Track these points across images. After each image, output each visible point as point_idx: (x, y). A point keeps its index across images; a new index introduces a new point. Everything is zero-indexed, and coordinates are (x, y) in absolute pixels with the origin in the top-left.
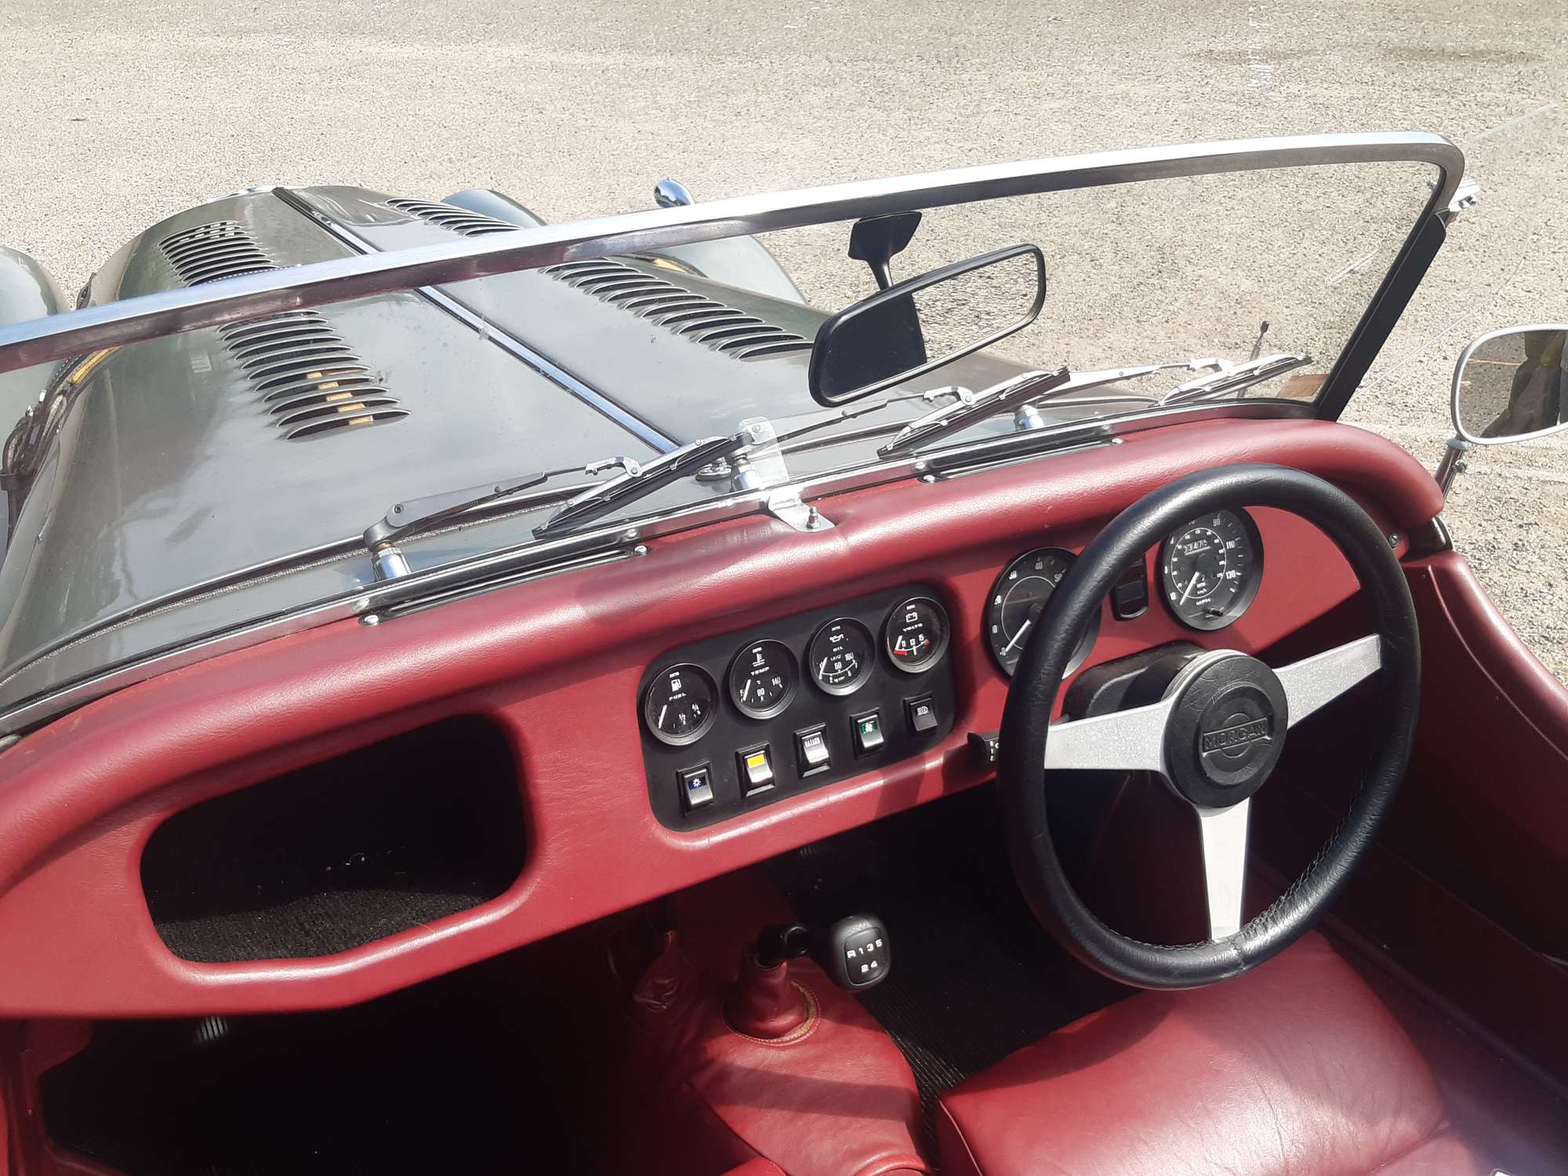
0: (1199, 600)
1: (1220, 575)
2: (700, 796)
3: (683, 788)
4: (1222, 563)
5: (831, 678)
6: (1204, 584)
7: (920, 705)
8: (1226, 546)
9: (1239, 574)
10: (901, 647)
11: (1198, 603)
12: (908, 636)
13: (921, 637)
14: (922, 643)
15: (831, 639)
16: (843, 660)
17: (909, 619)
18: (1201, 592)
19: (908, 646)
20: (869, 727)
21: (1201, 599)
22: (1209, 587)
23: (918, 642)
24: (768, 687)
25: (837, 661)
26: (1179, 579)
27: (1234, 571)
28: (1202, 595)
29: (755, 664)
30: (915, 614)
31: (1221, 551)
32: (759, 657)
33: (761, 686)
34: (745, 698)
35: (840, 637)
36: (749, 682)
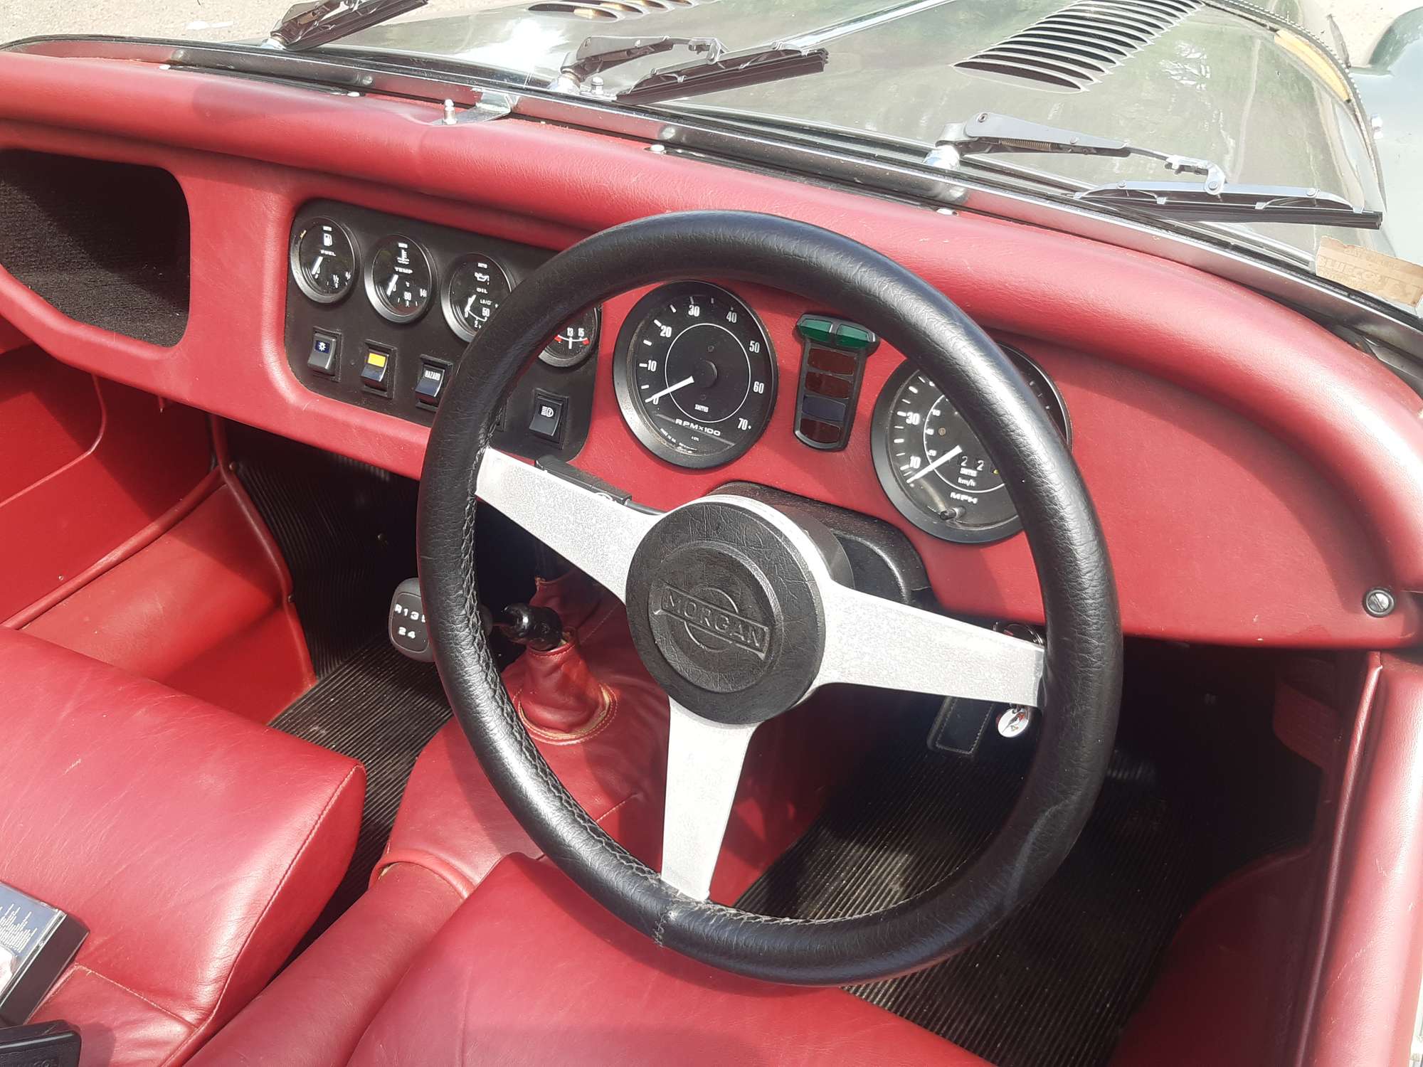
0: (957, 490)
7: (546, 404)
11: (954, 495)
13: (581, 332)
14: (581, 340)
18: (967, 482)
21: (964, 493)
22: (981, 482)
23: (576, 336)
25: (486, 306)
28: (964, 486)
29: (401, 260)
32: (404, 253)
33: (408, 290)
34: (389, 293)
35: (486, 277)
36: (396, 277)
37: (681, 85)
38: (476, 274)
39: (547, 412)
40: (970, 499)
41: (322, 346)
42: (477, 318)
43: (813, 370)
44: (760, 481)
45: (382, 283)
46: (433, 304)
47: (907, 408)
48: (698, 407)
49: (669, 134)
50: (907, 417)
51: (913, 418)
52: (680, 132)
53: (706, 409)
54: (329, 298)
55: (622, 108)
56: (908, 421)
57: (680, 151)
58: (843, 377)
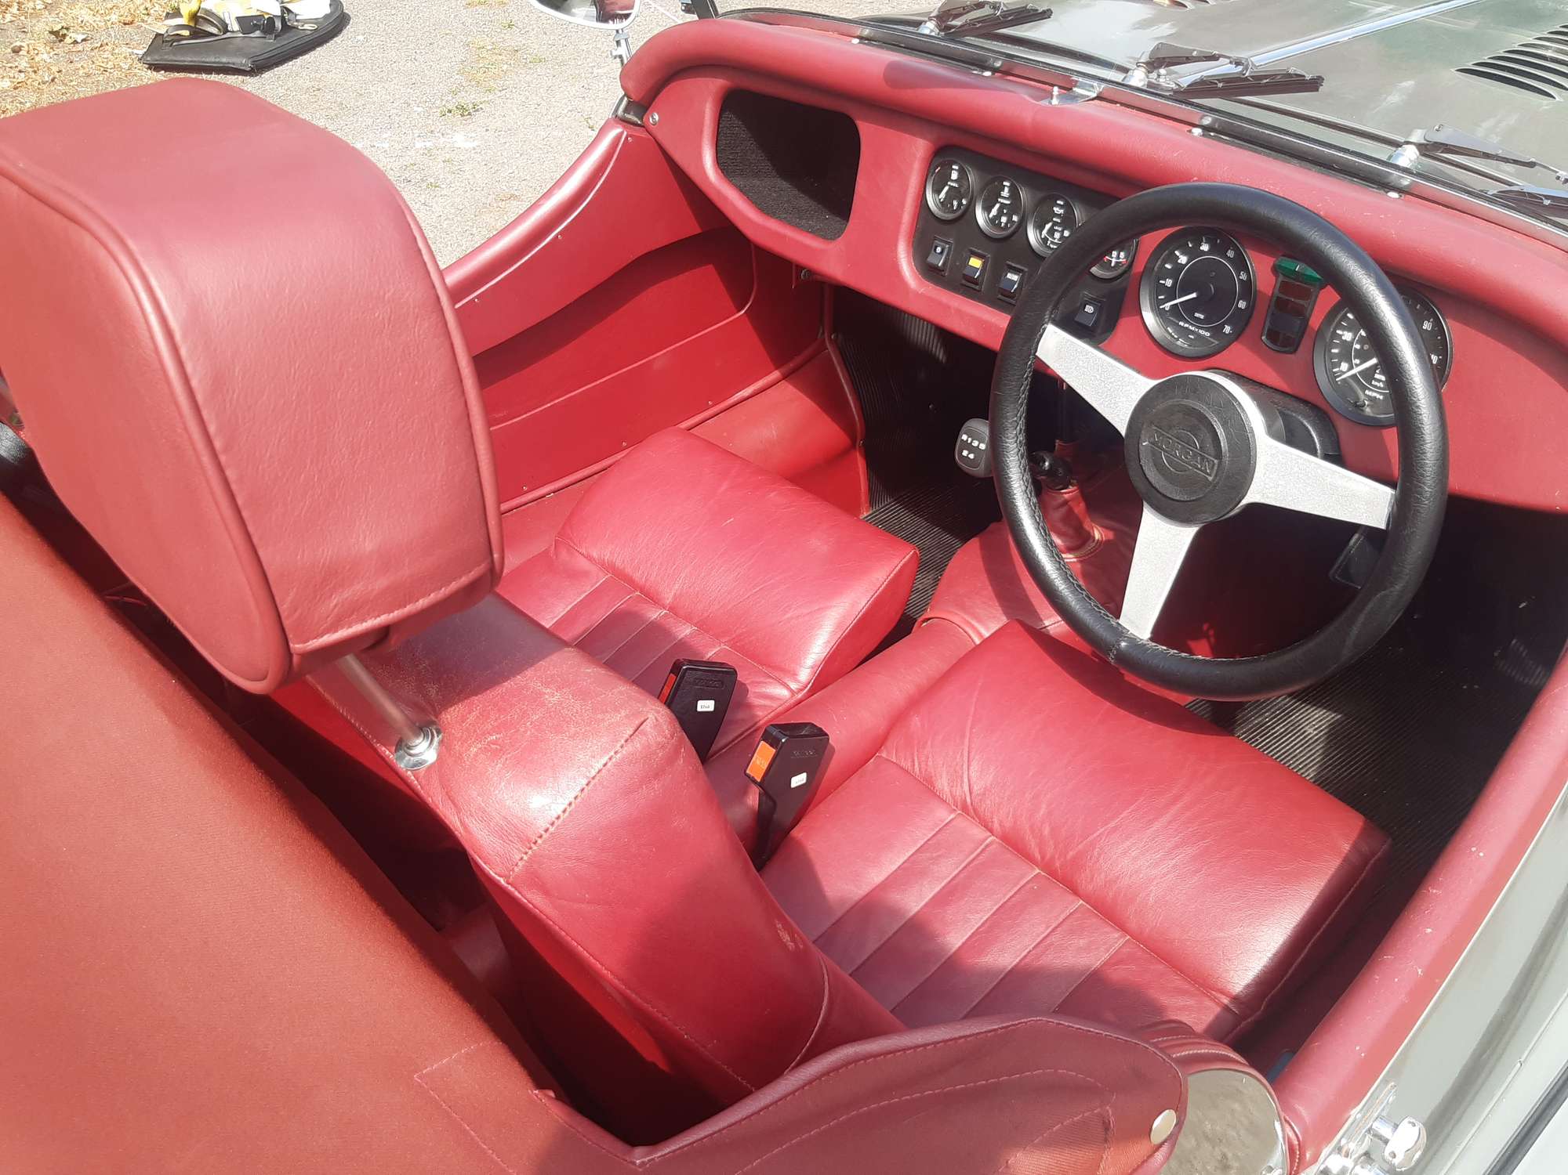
3: (931, 247)
5: (1049, 242)
14: (1121, 260)
18: (1376, 383)
21: (1374, 391)
25: (1057, 230)
29: (1003, 194)
32: (1006, 189)
33: (1005, 215)
34: (991, 216)
35: (1062, 211)
36: (997, 206)
37: (1220, 89)
38: (1055, 209)
39: (1089, 309)
40: (1378, 396)
41: (939, 250)
42: (1050, 239)
43: (1281, 295)
44: (1233, 370)
45: (987, 209)
46: (1022, 227)
47: (1344, 329)
48: (1197, 315)
49: (1207, 121)
50: (1343, 335)
51: (1347, 336)
52: (1215, 121)
53: (1202, 317)
54: (950, 216)
55: (1176, 100)
56: (1343, 338)
57: (1212, 134)
58: (1301, 302)
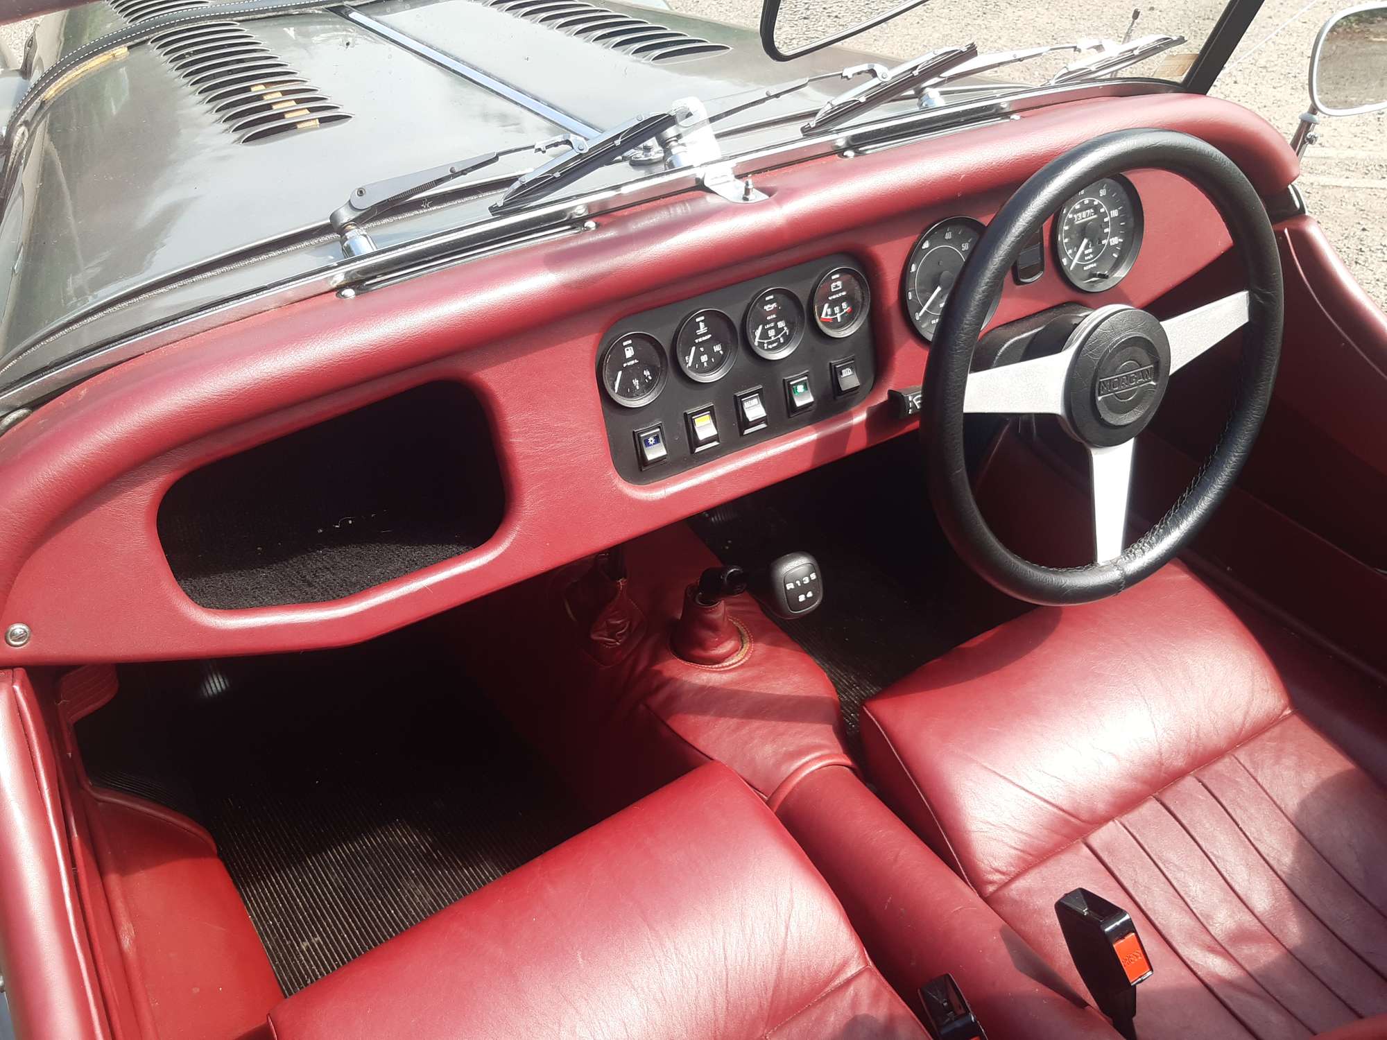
0: (1086, 265)
1: (1105, 242)
2: (655, 452)
3: (639, 445)
4: (1106, 230)
5: (766, 345)
6: (1090, 250)
7: (844, 367)
8: (1110, 214)
9: (1121, 240)
10: (827, 315)
11: (1085, 268)
12: (833, 304)
13: (844, 305)
14: (845, 311)
15: (766, 308)
16: (775, 327)
17: (834, 288)
18: (1089, 257)
19: (833, 313)
20: (800, 388)
21: (1089, 264)
22: (1095, 253)
23: (842, 310)
24: (710, 353)
25: (771, 328)
26: (1070, 245)
27: (1116, 238)
28: (1089, 260)
29: (699, 332)
30: (839, 283)
31: (1106, 220)
32: (702, 325)
33: (704, 352)
34: (690, 364)
35: (774, 305)
39: (847, 372)
40: (1093, 266)
41: (651, 441)
42: (766, 341)
